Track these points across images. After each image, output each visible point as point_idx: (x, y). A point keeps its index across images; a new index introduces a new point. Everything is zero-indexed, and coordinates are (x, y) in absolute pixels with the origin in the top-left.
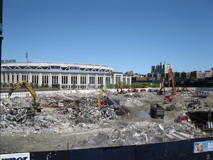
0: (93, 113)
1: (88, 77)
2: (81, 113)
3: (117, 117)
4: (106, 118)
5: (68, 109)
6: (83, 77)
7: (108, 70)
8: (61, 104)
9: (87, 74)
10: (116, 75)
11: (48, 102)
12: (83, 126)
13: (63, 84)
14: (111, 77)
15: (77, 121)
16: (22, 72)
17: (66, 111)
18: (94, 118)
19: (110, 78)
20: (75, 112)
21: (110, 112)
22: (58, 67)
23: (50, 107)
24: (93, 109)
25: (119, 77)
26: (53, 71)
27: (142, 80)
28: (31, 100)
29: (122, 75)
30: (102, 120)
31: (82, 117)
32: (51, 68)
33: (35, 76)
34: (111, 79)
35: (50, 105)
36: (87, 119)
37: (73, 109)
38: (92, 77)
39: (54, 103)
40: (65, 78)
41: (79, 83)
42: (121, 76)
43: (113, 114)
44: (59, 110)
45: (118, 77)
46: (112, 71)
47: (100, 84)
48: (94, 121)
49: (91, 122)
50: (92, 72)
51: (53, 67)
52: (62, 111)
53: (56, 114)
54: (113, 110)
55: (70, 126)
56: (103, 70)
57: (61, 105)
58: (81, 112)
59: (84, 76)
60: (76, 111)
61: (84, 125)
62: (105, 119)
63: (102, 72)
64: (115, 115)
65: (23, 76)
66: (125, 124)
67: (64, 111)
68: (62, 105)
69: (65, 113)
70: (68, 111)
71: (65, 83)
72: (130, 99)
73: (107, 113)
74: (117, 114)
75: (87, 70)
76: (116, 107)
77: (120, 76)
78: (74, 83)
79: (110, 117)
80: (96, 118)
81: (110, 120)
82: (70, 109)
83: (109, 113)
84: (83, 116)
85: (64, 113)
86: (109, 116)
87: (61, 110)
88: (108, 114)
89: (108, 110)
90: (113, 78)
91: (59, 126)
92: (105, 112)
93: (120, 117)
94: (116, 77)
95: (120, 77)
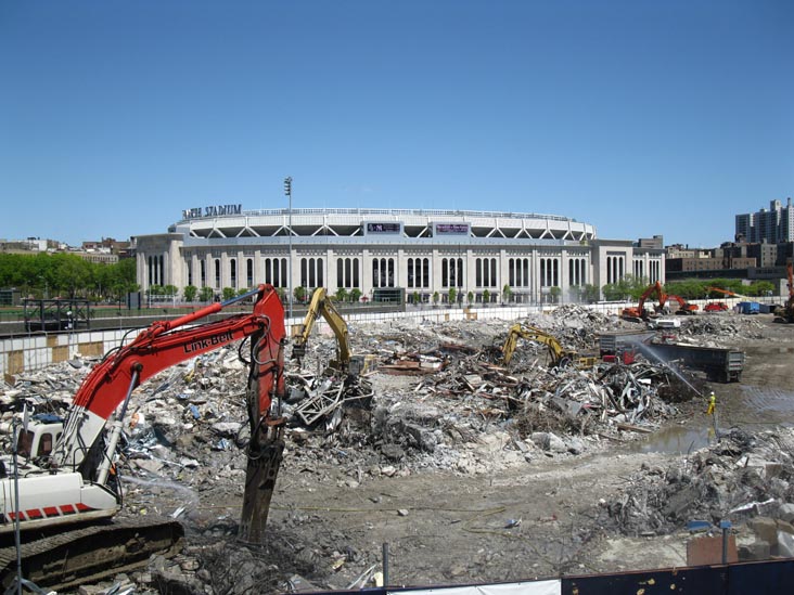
0: (574, 395)
1: (503, 260)
2: (533, 394)
3: (663, 410)
4: (623, 413)
5: (467, 377)
6: (486, 260)
7: (577, 235)
8: (432, 362)
9: (498, 249)
10: (608, 253)
11: (377, 353)
12: (551, 443)
13: (414, 289)
14: (587, 258)
15: (520, 425)
16: (264, 249)
17: (459, 389)
18: (585, 413)
19: (587, 264)
20: (496, 390)
21: (639, 388)
22: (394, 228)
23: (388, 371)
24: (575, 378)
25: (618, 257)
26: (375, 243)
27: (704, 269)
28: (316, 347)
29: (629, 250)
30: (611, 422)
31: (541, 409)
32: (369, 230)
33: (312, 261)
34: (589, 268)
35: (390, 364)
36: (558, 417)
37: (486, 377)
38: (519, 261)
39: (403, 358)
40: (418, 268)
41: (470, 284)
42: (624, 253)
43: (648, 398)
44: (431, 384)
45: (615, 259)
46: (589, 235)
47: (549, 284)
48: (584, 424)
49: (574, 428)
50: (515, 241)
51: (373, 228)
52: (445, 388)
53: (423, 398)
54: (648, 381)
55: (508, 444)
56: (559, 234)
57: (430, 363)
58: (533, 390)
59: (490, 259)
60: (498, 386)
61: (556, 440)
62: (621, 417)
63: (554, 242)
64: (655, 401)
65: (268, 261)
66: (740, 438)
67: (449, 386)
68: (436, 366)
69: (456, 394)
70: (466, 386)
71: (418, 285)
72: (690, 339)
73: (627, 391)
74: (664, 396)
75: (497, 235)
76: (653, 370)
77: (623, 257)
78: (452, 285)
79: (641, 407)
80: (589, 415)
81: (641, 418)
82: (473, 380)
83: (633, 392)
84: (541, 405)
85: (454, 395)
86: (636, 405)
87: (438, 383)
88: (629, 396)
89: (631, 381)
90: (595, 261)
91: (474, 445)
92: (618, 390)
93: (673, 408)
94: (609, 259)
95: (621, 259)
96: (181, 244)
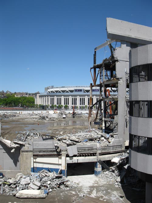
32: (75, 91)
33: (59, 98)
65: (51, 98)
96: (39, 95)
